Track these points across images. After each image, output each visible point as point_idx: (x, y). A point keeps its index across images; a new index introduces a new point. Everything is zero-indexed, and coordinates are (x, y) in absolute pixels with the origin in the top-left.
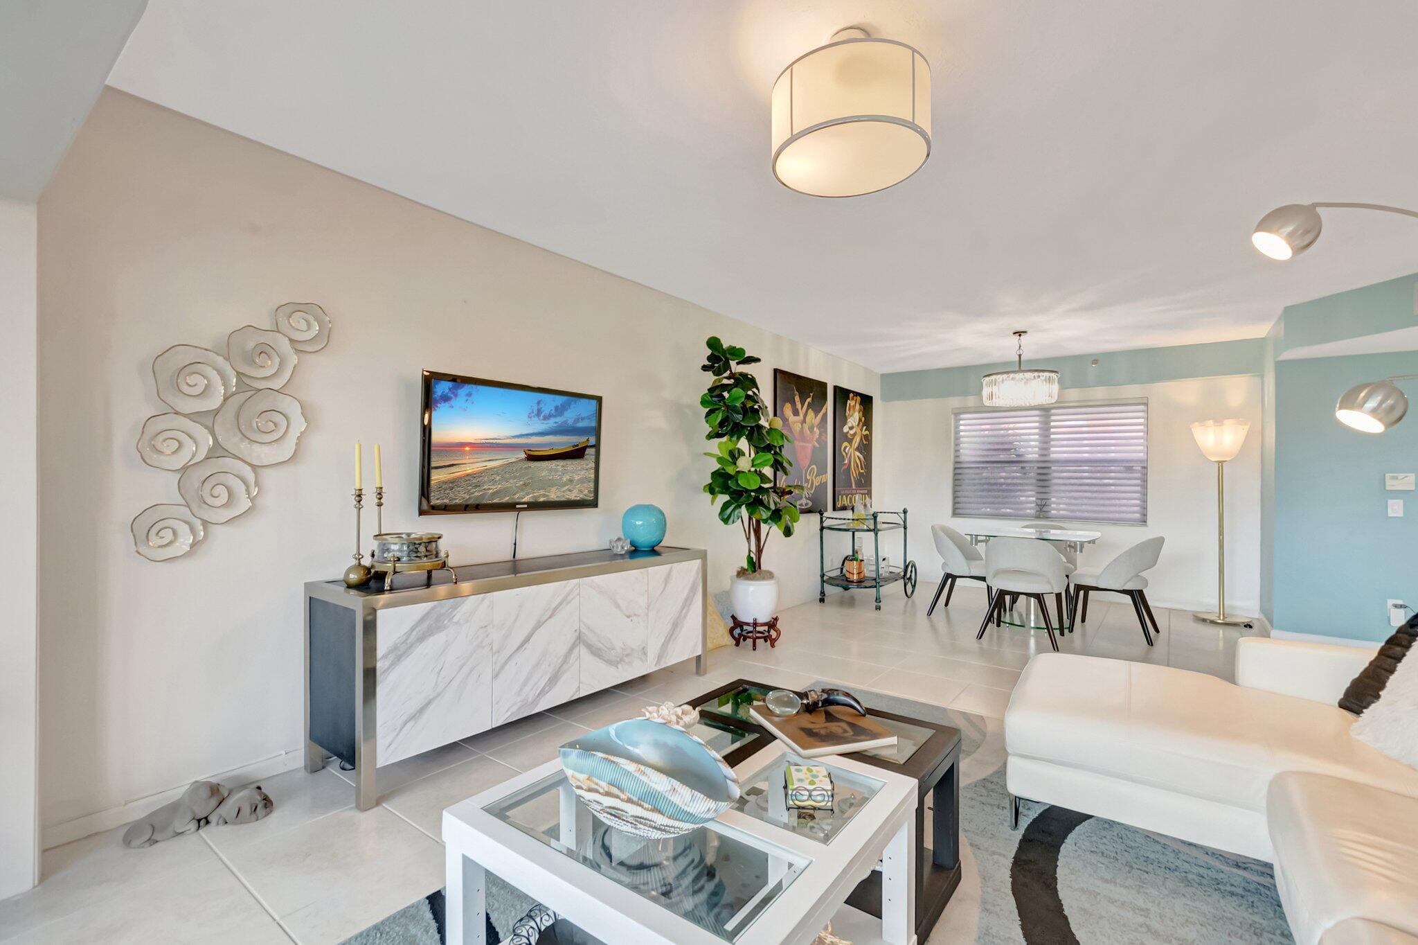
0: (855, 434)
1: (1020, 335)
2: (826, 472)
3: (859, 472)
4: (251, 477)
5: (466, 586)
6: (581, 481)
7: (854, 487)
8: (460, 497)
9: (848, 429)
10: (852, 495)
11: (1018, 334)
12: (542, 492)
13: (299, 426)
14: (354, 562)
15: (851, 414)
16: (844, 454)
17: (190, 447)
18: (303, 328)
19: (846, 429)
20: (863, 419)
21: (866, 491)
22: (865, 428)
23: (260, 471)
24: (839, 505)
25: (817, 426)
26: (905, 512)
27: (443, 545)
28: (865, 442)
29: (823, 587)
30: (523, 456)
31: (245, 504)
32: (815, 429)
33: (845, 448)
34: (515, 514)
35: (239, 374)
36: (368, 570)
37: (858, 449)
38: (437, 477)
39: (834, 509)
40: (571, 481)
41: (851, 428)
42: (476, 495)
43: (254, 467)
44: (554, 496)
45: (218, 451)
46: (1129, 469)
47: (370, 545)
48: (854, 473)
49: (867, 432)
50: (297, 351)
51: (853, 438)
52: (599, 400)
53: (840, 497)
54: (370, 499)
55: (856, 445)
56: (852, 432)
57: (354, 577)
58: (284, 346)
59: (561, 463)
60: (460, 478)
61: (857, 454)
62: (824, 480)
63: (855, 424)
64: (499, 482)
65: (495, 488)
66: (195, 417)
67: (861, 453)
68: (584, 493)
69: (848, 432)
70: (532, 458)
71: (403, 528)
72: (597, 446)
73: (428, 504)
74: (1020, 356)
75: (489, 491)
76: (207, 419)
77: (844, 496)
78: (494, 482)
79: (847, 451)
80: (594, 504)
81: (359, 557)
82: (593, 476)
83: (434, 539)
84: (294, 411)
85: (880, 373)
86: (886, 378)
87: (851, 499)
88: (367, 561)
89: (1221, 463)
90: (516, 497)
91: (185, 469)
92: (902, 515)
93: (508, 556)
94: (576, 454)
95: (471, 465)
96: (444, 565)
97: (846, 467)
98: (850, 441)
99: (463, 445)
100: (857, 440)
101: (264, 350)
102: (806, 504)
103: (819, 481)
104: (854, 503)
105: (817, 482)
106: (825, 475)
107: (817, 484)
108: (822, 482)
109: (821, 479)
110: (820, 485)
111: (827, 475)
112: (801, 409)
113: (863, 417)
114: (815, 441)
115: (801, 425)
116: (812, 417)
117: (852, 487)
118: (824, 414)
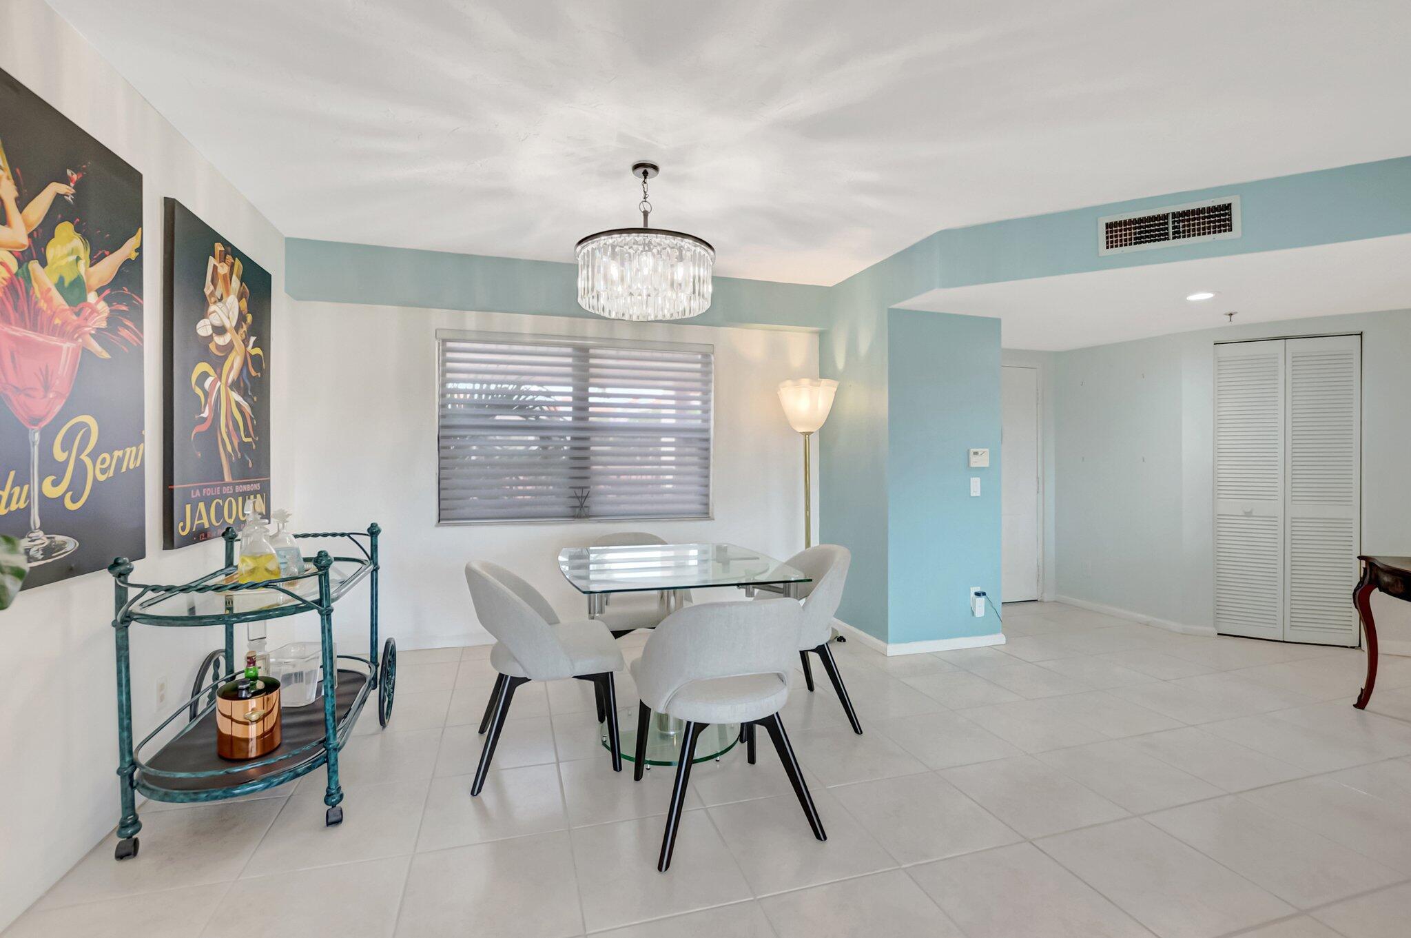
0: (229, 348)
1: (645, 174)
2: (141, 439)
3: (241, 443)
7: (227, 478)
9: (210, 331)
10: (224, 497)
11: (641, 170)
15: (218, 294)
16: (198, 391)
19: (203, 328)
20: (249, 317)
21: (257, 487)
22: (253, 339)
24: (183, 529)
25: (99, 291)
26: (373, 532)
28: (253, 373)
29: (129, 805)
32: (92, 297)
33: (205, 375)
37: (235, 386)
39: (170, 540)
41: (220, 330)
48: (227, 446)
49: (258, 351)
51: (225, 358)
53: (188, 507)
55: (233, 375)
56: (221, 340)
61: (236, 396)
62: (130, 463)
63: (230, 323)
67: (244, 396)
69: (210, 338)
74: (646, 214)
77: (202, 506)
79: (207, 384)
85: (287, 235)
86: (296, 247)
87: (219, 510)
89: (808, 435)
92: (366, 542)
97: (203, 428)
98: (218, 363)
100: (235, 362)
102: (48, 552)
103: (110, 465)
104: (229, 518)
105: (103, 471)
106: (134, 449)
107: (101, 478)
108: (124, 470)
109: (120, 461)
110: (111, 474)
111: (141, 447)
112: (22, 204)
113: (248, 313)
114: (91, 335)
115: (20, 266)
116: (71, 253)
117: (223, 479)
118: (127, 263)
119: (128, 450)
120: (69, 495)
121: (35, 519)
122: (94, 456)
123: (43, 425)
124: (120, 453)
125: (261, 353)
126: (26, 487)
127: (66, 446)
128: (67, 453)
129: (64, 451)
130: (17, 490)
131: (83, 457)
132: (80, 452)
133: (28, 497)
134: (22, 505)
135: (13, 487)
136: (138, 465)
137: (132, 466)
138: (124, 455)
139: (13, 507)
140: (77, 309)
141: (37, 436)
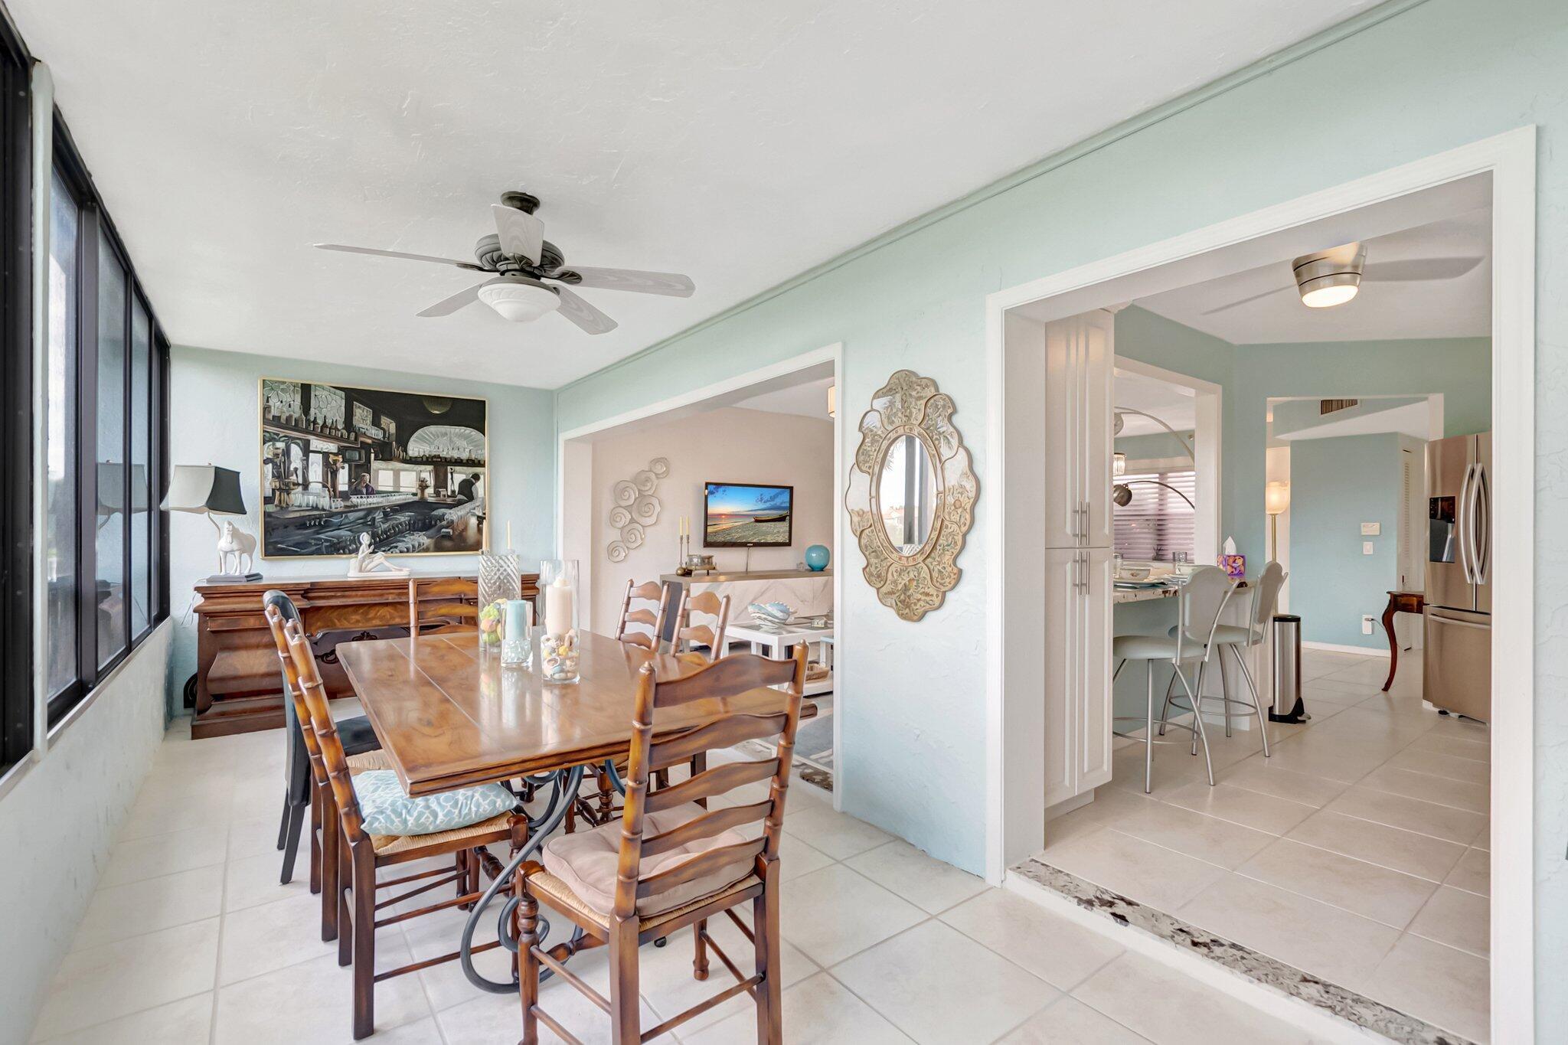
4: (642, 531)
5: (722, 578)
6: (784, 532)
8: (720, 539)
12: (763, 537)
13: (658, 509)
14: (679, 566)
17: (623, 519)
18: (660, 469)
23: (645, 528)
27: (714, 560)
30: (753, 520)
31: (639, 542)
34: (747, 548)
35: (639, 490)
36: (685, 569)
38: (710, 529)
40: (778, 532)
42: (728, 538)
43: (643, 526)
44: (770, 539)
45: (632, 521)
47: (685, 559)
50: (658, 478)
52: (791, 489)
54: (685, 540)
57: (679, 572)
58: (653, 476)
59: (773, 523)
60: (719, 530)
64: (740, 533)
65: (738, 535)
66: (625, 508)
68: (782, 538)
70: (757, 521)
71: (698, 553)
72: (791, 516)
73: (707, 544)
75: (735, 537)
76: (628, 508)
78: (737, 532)
80: (789, 544)
81: (681, 563)
82: (788, 529)
83: (710, 558)
84: (655, 502)
88: (684, 566)
90: (749, 540)
91: (623, 527)
93: (744, 570)
94: (782, 519)
95: (725, 525)
96: (714, 569)
99: (721, 515)
101: (648, 480)
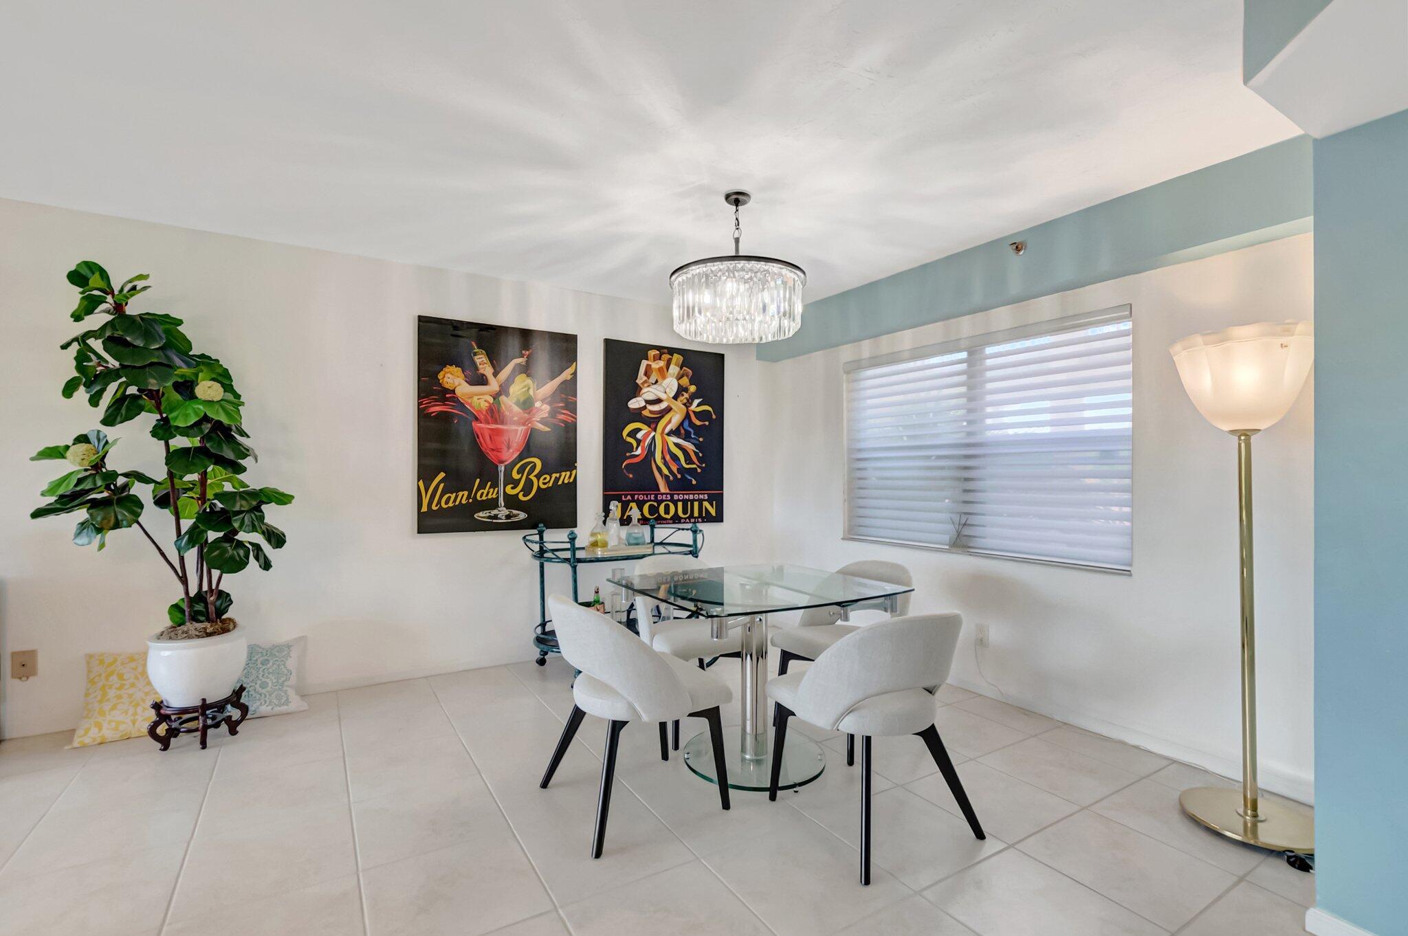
0: (667, 411)
3: (682, 468)
7: (664, 490)
9: (645, 404)
15: (652, 381)
16: (630, 440)
19: (639, 404)
20: (693, 388)
21: (703, 497)
22: (698, 401)
25: (544, 400)
28: (699, 423)
32: (538, 404)
33: (638, 429)
37: (674, 433)
41: (654, 402)
46: (1107, 455)
48: (664, 472)
49: (704, 408)
51: (662, 417)
55: (671, 427)
56: (657, 407)
61: (674, 439)
63: (667, 396)
67: (687, 439)
69: (646, 408)
74: (737, 241)
77: (633, 505)
79: (642, 434)
87: (653, 509)
89: (1245, 435)
97: (637, 460)
98: (652, 422)
100: (673, 419)
102: (508, 517)
103: (549, 481)
104: (665, 513)
105: (544, 484)
106: (568, 473)
107: (543, 487)
108: (560, 483)
109: (557, 479)
110: (550, 485)
111: (574, 472)
112: (495, 374)
113: (691, 384)
114: (537, 421)
115: (494, 399)
116: (525, 387)
117: (659, 490)
118: (565, 382)
119: (563, 474)
120: (522, 493)
121: (501, 501)
122: (538, 477)
123: (506, 463)
124: (558, 475)
125: (710, 409)
126: (496, 489)
127: (521, 471)
128: (520, 475)
129: (518, 473)
130: (492, 490)
131: (532, 477)
132: (529, 474)
133: (498, 493)
134: (494, 496)
135: (490, 488)
136: (571, 480)
137: (566, 481)
138: (560, 476)
139: (490, 497)
140: (528, 411)
141: (503, 468)
